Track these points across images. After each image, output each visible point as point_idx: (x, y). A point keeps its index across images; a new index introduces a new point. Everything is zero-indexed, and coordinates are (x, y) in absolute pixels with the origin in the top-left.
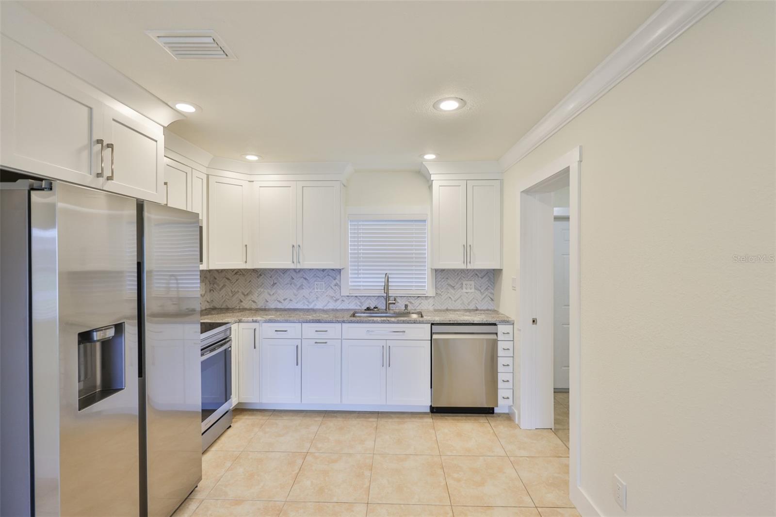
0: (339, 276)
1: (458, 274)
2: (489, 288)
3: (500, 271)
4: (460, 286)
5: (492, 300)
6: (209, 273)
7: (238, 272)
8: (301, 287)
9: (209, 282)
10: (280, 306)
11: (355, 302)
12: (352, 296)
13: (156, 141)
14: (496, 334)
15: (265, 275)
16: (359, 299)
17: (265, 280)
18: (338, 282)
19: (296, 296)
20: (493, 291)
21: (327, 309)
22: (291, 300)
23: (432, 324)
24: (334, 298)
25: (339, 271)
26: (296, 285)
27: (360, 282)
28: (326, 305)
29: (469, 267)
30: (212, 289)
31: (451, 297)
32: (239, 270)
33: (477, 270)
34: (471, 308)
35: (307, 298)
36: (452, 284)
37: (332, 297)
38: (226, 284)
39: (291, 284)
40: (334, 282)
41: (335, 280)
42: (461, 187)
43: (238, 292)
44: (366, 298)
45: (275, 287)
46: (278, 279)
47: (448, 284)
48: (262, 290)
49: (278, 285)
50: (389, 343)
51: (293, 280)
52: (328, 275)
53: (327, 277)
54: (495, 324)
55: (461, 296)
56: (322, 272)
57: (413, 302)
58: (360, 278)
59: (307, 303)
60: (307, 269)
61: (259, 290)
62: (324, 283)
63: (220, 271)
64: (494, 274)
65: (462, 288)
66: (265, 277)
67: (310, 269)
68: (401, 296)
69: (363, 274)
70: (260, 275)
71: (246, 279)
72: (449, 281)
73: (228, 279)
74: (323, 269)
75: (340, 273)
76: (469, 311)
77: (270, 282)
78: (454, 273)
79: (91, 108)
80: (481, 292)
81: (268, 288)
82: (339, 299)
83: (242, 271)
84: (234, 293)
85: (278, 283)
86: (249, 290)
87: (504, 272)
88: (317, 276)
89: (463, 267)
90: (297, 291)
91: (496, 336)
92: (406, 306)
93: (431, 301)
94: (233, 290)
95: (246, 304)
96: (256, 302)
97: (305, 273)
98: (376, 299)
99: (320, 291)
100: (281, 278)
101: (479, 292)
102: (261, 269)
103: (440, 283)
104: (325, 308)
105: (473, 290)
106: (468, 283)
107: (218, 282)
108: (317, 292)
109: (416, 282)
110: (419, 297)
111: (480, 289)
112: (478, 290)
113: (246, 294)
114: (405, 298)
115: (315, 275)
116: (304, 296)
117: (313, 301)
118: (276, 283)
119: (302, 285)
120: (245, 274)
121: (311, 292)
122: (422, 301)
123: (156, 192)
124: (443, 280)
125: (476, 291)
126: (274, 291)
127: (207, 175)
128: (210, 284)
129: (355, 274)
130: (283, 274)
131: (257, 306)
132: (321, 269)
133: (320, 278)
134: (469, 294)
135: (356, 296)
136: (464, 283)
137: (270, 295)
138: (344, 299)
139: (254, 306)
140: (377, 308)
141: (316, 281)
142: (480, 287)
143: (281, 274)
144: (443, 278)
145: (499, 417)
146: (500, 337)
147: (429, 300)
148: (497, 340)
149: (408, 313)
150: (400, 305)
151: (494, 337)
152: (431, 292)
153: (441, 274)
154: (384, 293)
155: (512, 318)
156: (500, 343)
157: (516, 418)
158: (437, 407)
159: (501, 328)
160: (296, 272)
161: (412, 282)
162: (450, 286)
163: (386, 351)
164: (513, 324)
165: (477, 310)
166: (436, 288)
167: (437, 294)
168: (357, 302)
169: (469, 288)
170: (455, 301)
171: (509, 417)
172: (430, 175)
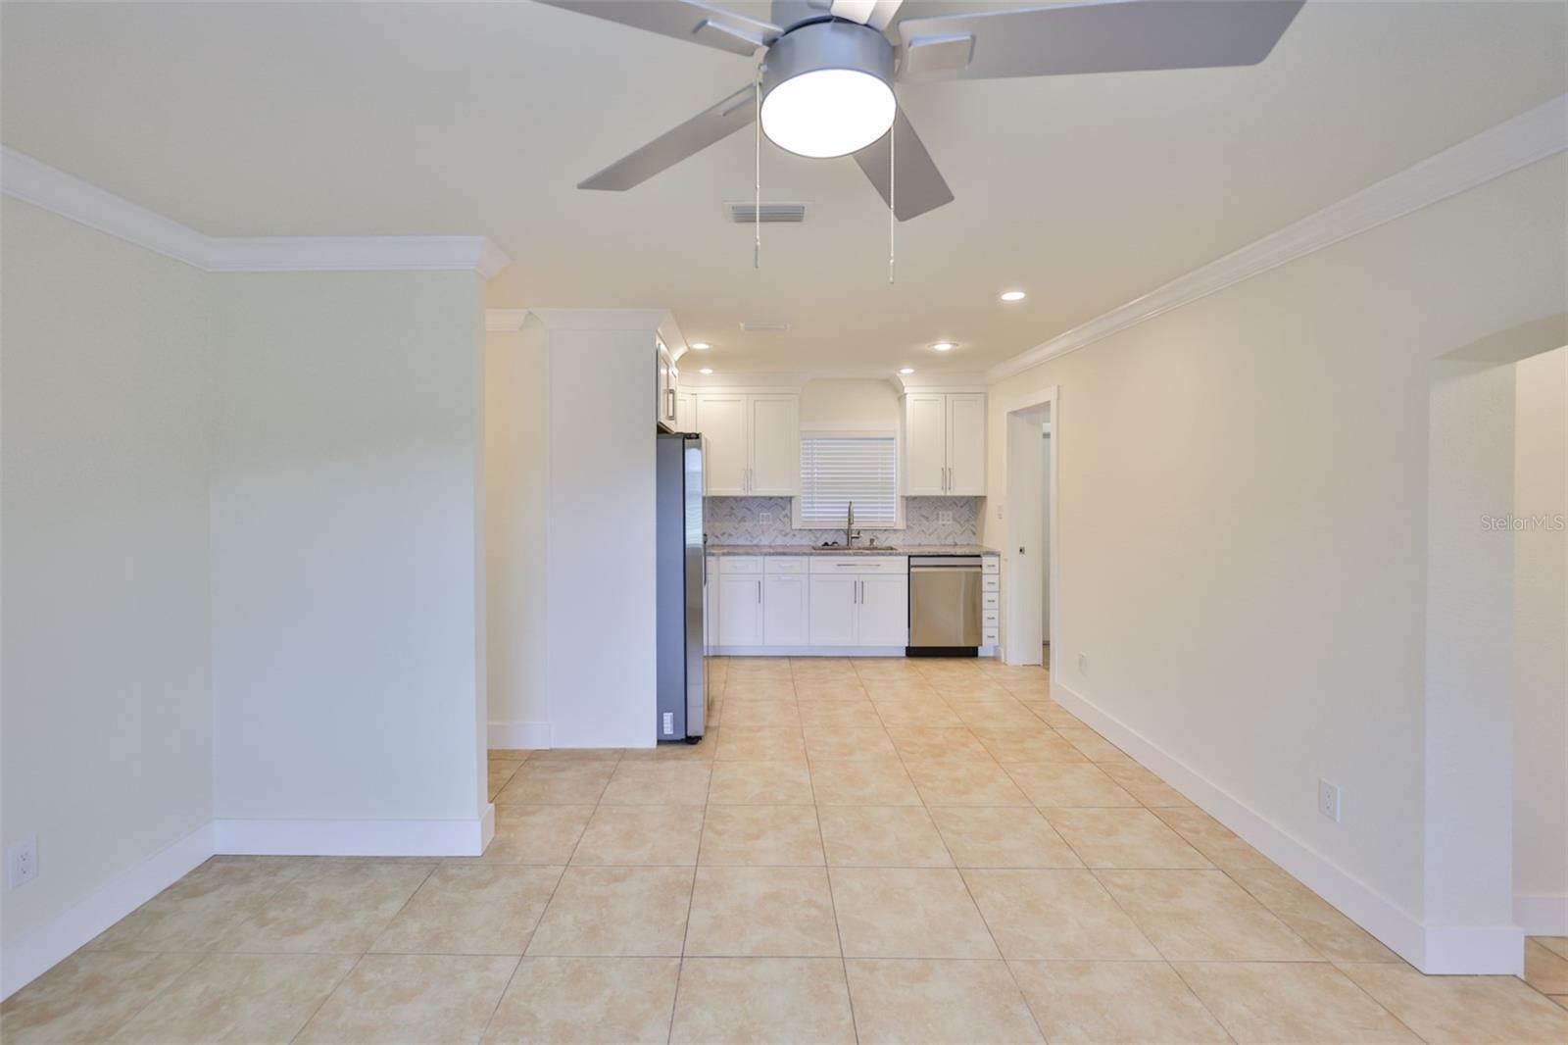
0: (789, 505)
1: (933, 502)
3: (985, 497)
4: (936, 517)
5: (974, 533)
8: (743, 520)
11: (809, 536)
12: (805, 530)
14: (981, 566)
16: (814, 532)
18: (788, 513)
20: (975, 523)
21: (775, 546)
22: (730, 535)
23: (910, 556)
24: (783, 532)
25: (790, 499)
26: (736, 517)
27: (814, 512)
28: (774, 541)
29: (949, 494)
31: (925, 530)
33: (957, 497)
34: (949, 543)
35: (750, 533)
36: (926, 515)
37: (781, 531)
39: (730, 516)
40: (784, 513)
41: (784, 510)
42: (939, 401)
44: (822, 531)
47: (921, 515)
50: (862, 578)
51: (733, 511)
52: (776, 504)
53: (775, 506)
54: (979, 556)
55: (937, 529)
56: (769, 501)
57: (880, 536)
58: (815, 508)
59: (750, 538)
60: (750, 497)
62: (770, 514)
64: (976, 503)
65: (937, 519)
67: (754, 497)
68: (867, 530)
69: (818, 503)
72: (922, 511)
74: (770, 498)
75: (791, 501)
78: (928, 501)
82: (789, 534)
87: (989, 501)
88: (762, 506)
90: (738, 524)
91: (980, 568)
92: (872, 541)
93: (900, 535)
97: (748, 503)
98: (835, 533)
99: (766, 523)
101: (958, 524)
103: (912, 513)
104: (772, 544)
105: (950, 522)
108: (763, 524)
109: (882, 512)
110: (886, 531)
111: (959, 520)
114: (871, 531)
115: (760, 504)
116: (747, 530)
117: (758, 536)
119: (744, 517)
121: (755, 525)
122: (891, 535)
124: (916, 509)
125: (955, 523)
129: (808, 503)
132: (767, 497)
133: (766, 508)
134: (946, 526)
135: (810, 529)
136: (940, 513)
138: (796, 533)
140: (837, 543)
141: (761, 511)
142: (960, 518)
144: (916, 507)
145: (984, 658)
146: (985, 570)
147: (898, 535)
148: (982, 574)
149: (876, 548)
150: (865, 540)
151: (978, 569)
152: (901, 524)
153: (913, 503)
154: (845, 526)
155: (998, 548)
156: (986, 579)
157: (1003, 661)
158: (914, 648)
159: (986, 561)
160: (737, 501)
161: (877, 512)
162: (924, 516)
163: (859, 586)
164: (999, 556)
165: (956, 545)
166: (907, 520)
167: (907, 526)
168: (811, 536)
169: (946, 520)
170: (930, 535)
171: (995, 659)
172: (903, 388)
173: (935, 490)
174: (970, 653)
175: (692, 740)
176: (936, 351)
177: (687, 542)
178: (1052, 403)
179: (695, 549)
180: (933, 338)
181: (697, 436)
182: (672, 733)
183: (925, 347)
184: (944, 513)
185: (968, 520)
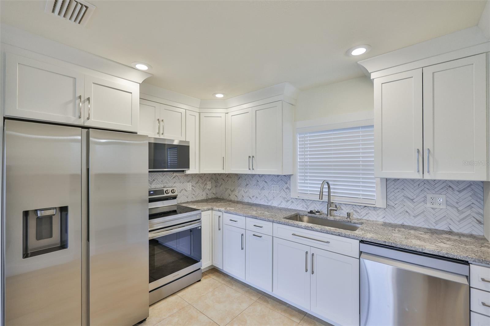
0: (289, 181)
1: (419, 185)
2: (472, 205)
4: (423, 199)
5: (480, 222)
6: (214, 176)
7: (228, 175)
8: (263, 188)
9: (215, 181)
10: (250, 201)
11: (302, 204)
12: (300, 199)
13: (131, 93)
14: (468, 277)
15: (242, 178)
16: (305, 202)
17: (242, 182)
18: (289, 186)
19: (260, 194)
20: (481, 211)
21: (281, 208)
22: (257, 197)
23: (361, 241)
24: (285, 199)
25: (289, 176)
26: (260, 187)
27: (307, 187)
28: (280, 204)
29: (427, 177)
30: (216, 185)
31: (408, 211)
32: (229, 174)
33: (451, 181)
34: (441, 229)
35: (266, 197)
36: (409, 196)
37: (284, 198)
38: (223, 183)
39: (257, 185)
40: (286, 186)
41: (286, 184)
42: (413, 78)
43: (228, 188)
44: (311, 202)
45: (247, 186)
46: (249, 181)
47: (403, 196)
48: (240, 188)
49: (249, 186)
50: (313, 251)
51: (258, 183)
52: (282, 180)
53: (281, 181)
54: (467, 263)
55: (424, 211)
56: (277, 177)
57: (360, 212)
58: (307, 183)
59: (267, 201)
60: (267, 175)
61: (239, 188)
62: (278, 186)
63: (220, 174)
64: (483, 188)
65: (425, 201)
66: (242, 179)
67: (269, 175)
68: (346, 204)
69: (310, 180)
70: (240, 178)
71: (232, 180)
72: (405, 192)
73: (223, 180)
74: (278, 175)
75: (290, 178)
76: (433, 232)
77: (245, 183)
78: (413, 183)
79: (75, 78)
80: (458, 211)
81: (244, 188)
82: (289, 200)
83: (230, 175)
84: (227, 189)
85: (249, 184)
86: (234, 188)
88: (273, 180)
89: (418, 176)
90: (261, 191)
91: (466, 280)
92: (349, 215)
93: (380, 212)
94: (226, 187)
95: (233, 198)
96: (237, 197)
97: (266, 178)
98: (321, 204)
99: (276, 192)
100: (251, 181)
101: (455, 209)
102: (240, 174)
103: (393, 193)
104: (279, 206)
105: (443, 207)
106: (436, 196)
107: (219, 181)
108: (274, 193)
109: (363, 191)
110: (365, 206)
111: (457, 206)
112: (453, 207)
113: (232, 190)
114: (350, 206)
115: (272, 179)
116: (265, 195)
117: (271, 200)
118: (248, 184)
119: (264, 187)
120: (232, 177)
121: (269, 193)
122: (370, 211)
123: (131, 125)
124: (398, 190)
125: (449, 208)
126: (247, 189)
127: (199, 113)
128: (215, 182)
129: (302, 180)
130: (252, 177)
131: (238, 199)
132: (276, 175)
133: (275, 182)
134: (436, 210)
135: (303, 200)
136: (429, 196)
137: (245, 192)
138: (294, 201)
139: (236, 199)
140: (319, 212)
141: (272, 184)
142: (457, 203)
143: (251, 178)
144: (397, 189)
147: (378, 212)
150: (343, 213)
152: (381, 203)
153: (392, 184)
160: (260, 176)
161: (359, 190)
162: (407, 198)
163: (310, 257)
166: (387, 199)
167: (388, 205)
168: (304, 204)
172: (370, 75)
184: (431, 196)
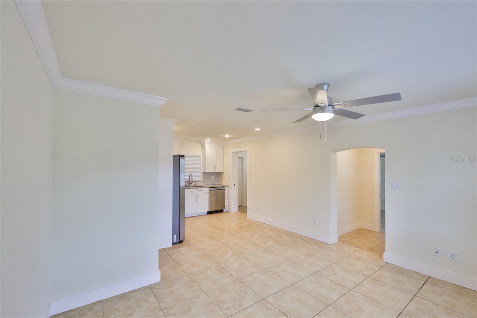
3: (222, 173)
5: (219, 181)
14: (225, 189)
23: (209, 188)
29: (216, 171)
50: (198, 194)
54: (223, 187)
55: (210, 180)
57: (197, 183)
64: (219, 174)
65: (210, 178)
87: (224, 173)
92: (195, 184)
93: (202, 182)
101: (215, 179)
106: (212, 176)
109: (198, 177)
122: (199, 183)
124: (205, 176)
134: (212, 180)
136: (211, 176)
140: (186, 186)
142: (215, 177)
145: (225, 212)
146: (226, 190)
148: (225, 191)
149: (197, 186)
150: (193, 184)
151: (224, 190)
152: (202, 180)
153: (205, 174)
154: (189, 180)
155: (228, 185)
156: (226, 192)
157: (230, 212)
158: (210, 211)
159: (226, 188)
162: (207, 177)
163: (197, 196)
164: (228, 186)
165: (215, 184)
166: (204, 178)
167: (204, 180)
169: (213, 178)
170: (209, 182)
171: (227, 212)
172: (205, 144)
173: (213, 171)
174: (221, 211)
175: (181, 242)
176: (225, 137)
177: (181, 185)
178: (247, 151)
179: (182, 187)
180: (225, 134)
181: (183, 156)
182: (176, 241)
183: (223, 136)
185: (217, 178)
